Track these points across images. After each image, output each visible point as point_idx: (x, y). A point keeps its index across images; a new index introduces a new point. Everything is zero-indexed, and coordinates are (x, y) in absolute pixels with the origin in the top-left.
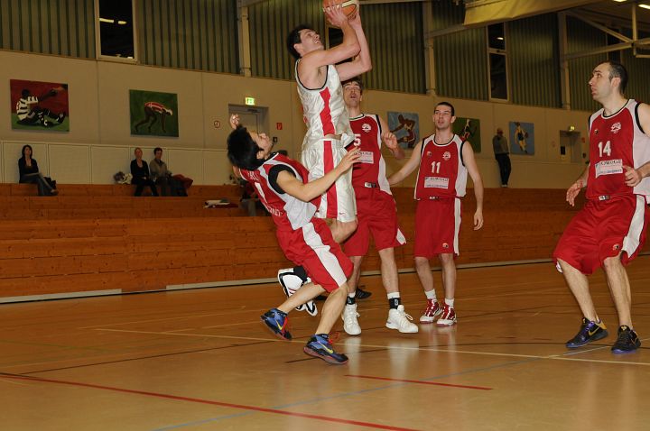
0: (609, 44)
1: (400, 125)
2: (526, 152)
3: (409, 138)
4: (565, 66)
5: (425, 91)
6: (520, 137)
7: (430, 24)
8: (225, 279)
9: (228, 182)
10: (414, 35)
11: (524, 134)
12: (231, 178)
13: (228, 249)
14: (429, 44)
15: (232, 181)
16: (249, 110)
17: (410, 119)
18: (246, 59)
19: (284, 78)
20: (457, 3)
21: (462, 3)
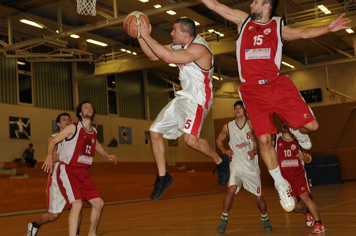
0: (169, 87)
2: (128, 143)
4: (147, 98)
5: (72, 109)
6: (124, 134)
7: (77, 74)
10: (67, 78)
11: (126, 133)
14: (76, 85)
20: (90, 63)
21: (93, 63)
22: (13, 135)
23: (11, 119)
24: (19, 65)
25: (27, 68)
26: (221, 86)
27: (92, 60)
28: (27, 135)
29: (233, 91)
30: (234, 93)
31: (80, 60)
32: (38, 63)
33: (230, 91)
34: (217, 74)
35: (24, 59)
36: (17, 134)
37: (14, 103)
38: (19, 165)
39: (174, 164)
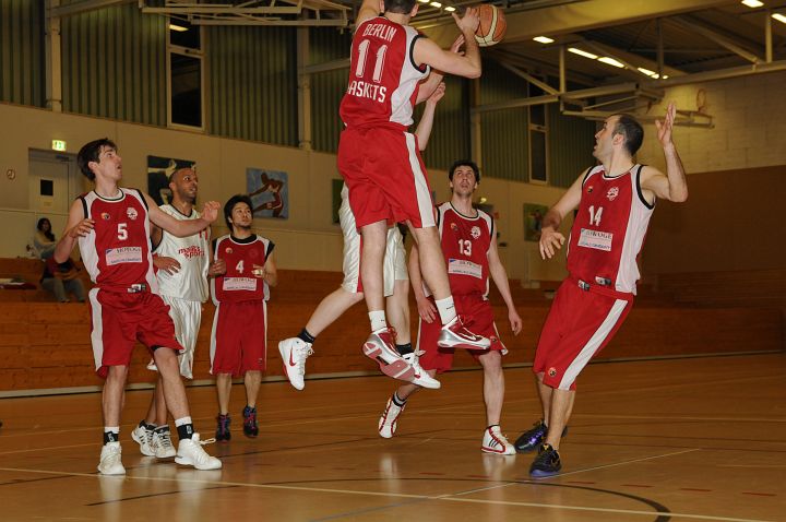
0: (531, 96)
1: (262, 186)
3: (274, 204)
5: (296, 144)
7: (306, 57)
8: (14, 388)
9: (24, 254)
10: (285, 69)
12: (28, 248)
13: (19, 347)
14: (304, 82)
15: (30, 252)
16: (58, 157)
17: (276, 179)
18: (55, 89)
19: (107, 116)
20: (342, 32)
21: (347, 30)
23: (153, 161)
24: (173, 31)
25: (190, 38)
26: (663, 95)
27: (345, 24)
29: (693, 107)
30: (696, 113)
31: (318, 22)
32: (218, 26)
33: (685, 108)
34: (655, 65)
35: (186, 17)
36: (164, 197)
37: (158, 124)
39: (536, 286)
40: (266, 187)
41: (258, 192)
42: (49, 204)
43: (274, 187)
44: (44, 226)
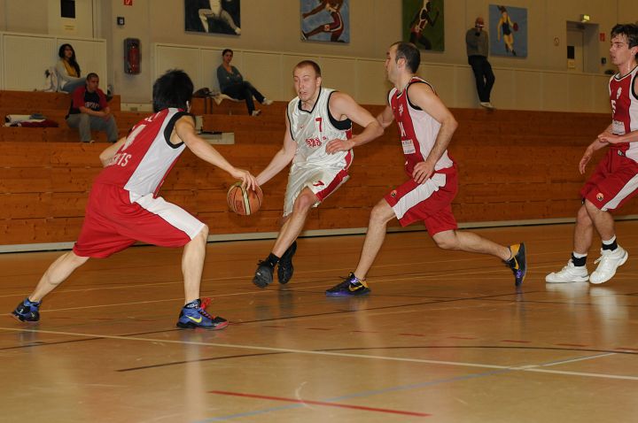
1: (319, 4)
2: (514, 53)
3: (333, 26)
8: (35, 240)
9: (42, 85)
11: (511, 24)
13: (40, 193)
22: (192, 24)
28: (231, 22)
36: (203, 19)
38: (208, 108)
40: (323, 7)
41: (314, 12)
42: (70, 28)
43: (333, 5)
44: (67, 54)
